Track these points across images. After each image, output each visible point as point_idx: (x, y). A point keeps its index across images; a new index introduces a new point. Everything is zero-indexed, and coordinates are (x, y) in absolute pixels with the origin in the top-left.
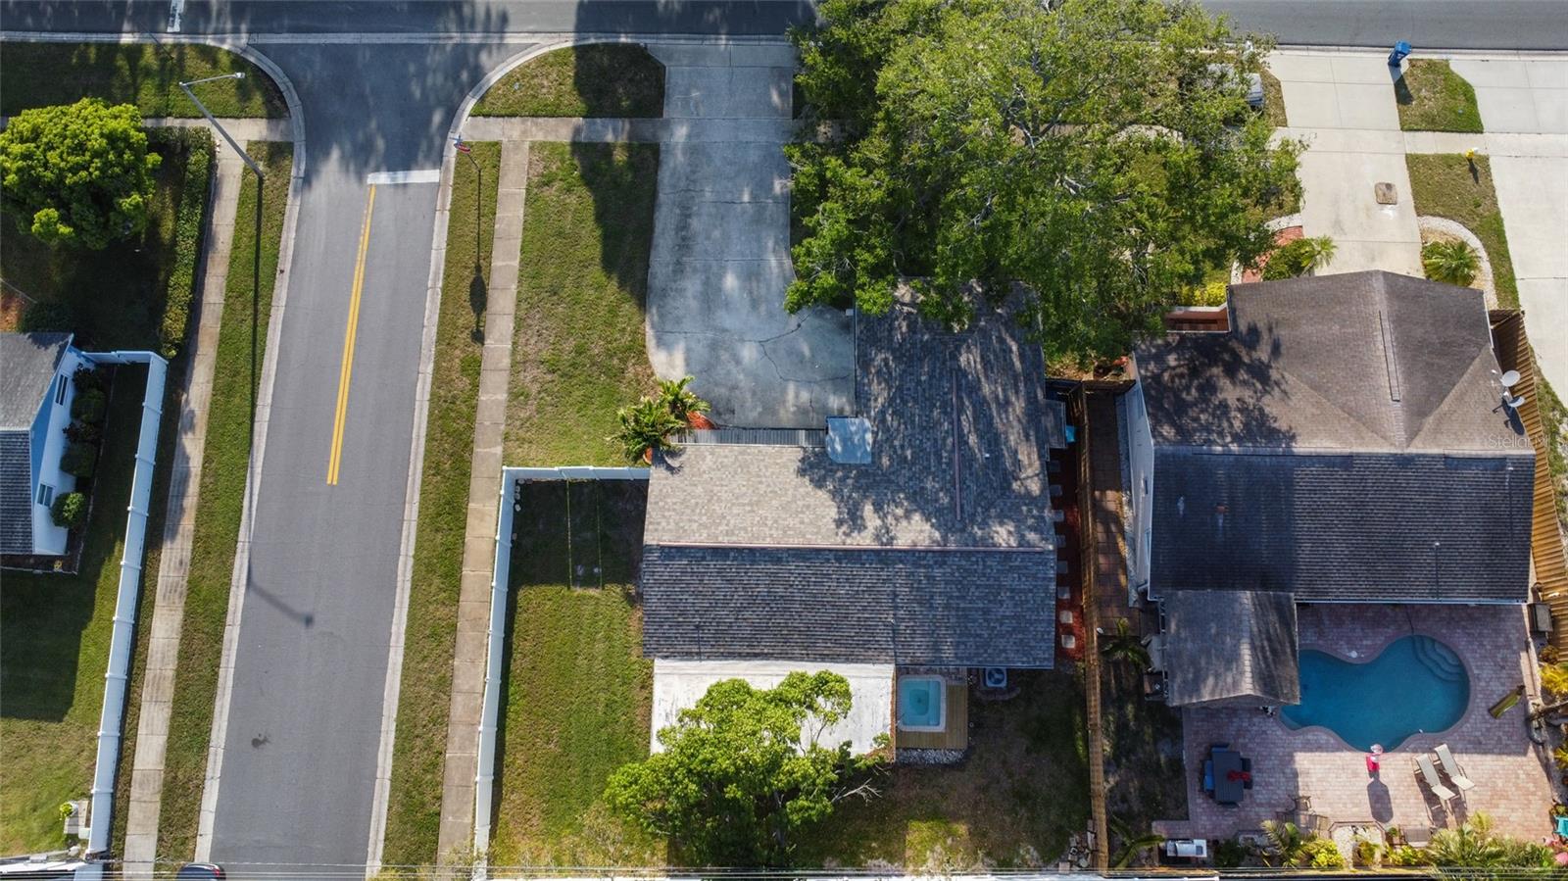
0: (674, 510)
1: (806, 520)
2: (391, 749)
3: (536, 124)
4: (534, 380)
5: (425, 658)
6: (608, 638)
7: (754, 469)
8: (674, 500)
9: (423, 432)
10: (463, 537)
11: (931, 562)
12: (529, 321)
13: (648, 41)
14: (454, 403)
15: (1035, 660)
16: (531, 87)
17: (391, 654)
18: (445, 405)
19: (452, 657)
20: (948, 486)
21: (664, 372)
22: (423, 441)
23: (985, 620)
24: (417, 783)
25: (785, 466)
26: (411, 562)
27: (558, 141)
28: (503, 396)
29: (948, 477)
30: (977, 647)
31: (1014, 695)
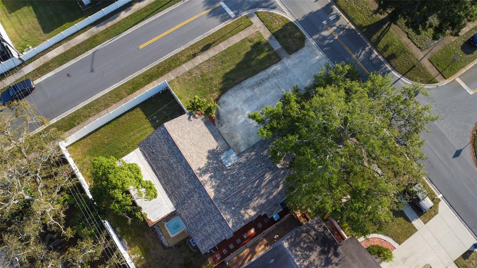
0: (178, 126)
1: (198, 160)
2: (84, 105)
3: (264, 28)
4: (196, 74)
5: (110, 97)
6: (142, 135)
7: (204, 138)
8: (181, 124)
9: (166, 59)
10: (146, 85)
11: (207, 200)
12: (211, 62)
13: (308, 38)
14: (178, 60)
15: (202, 247)
16: (273, 20)
17: (107, 89)
18: (176, 58)
19: (115, 103)
20: (232, 191)
21: (221, 102)
22: (164, 60)
23: (203, 226)
24: (79, 116)
25: (210, 146)
26: (132, 78)
27: (264, 36)
28: (187, 69)
29: (235, 189)
30: (194, 229)
31: (193, 250)
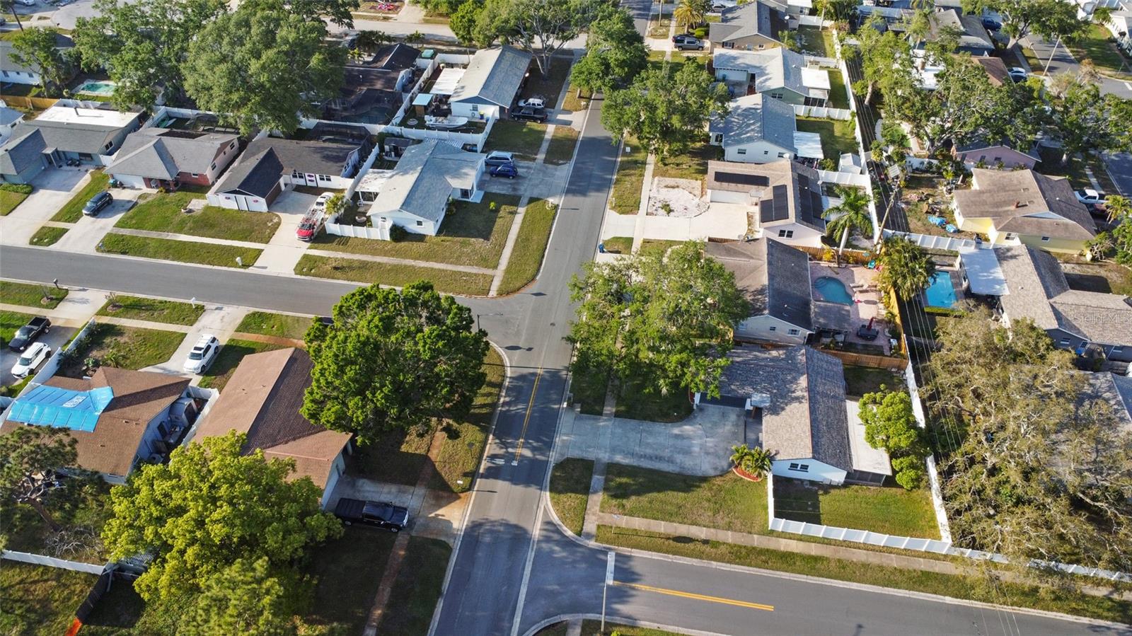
0: (795, 449)
1: (797, 410)
2: (896, 590)
3: (590, 509)
4: (722, 519)
5: (854, 573)
6: (839, 501)
7: (774, 429)
9: (747, 567)
10: (797, 554)
11: (811, 378)
12: (693, 519)
13: (552, 462)
14: (732, 553)
16: (570, 510)
18: (734, 557)
22: (751, 568)
23: (828, 371)
24: (910, 578)
25: (773, 418)
26: (809, 577)
27: (601, 499)
28: (730, 533)
31: (848, 379)
